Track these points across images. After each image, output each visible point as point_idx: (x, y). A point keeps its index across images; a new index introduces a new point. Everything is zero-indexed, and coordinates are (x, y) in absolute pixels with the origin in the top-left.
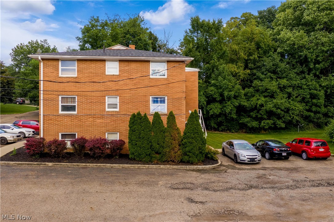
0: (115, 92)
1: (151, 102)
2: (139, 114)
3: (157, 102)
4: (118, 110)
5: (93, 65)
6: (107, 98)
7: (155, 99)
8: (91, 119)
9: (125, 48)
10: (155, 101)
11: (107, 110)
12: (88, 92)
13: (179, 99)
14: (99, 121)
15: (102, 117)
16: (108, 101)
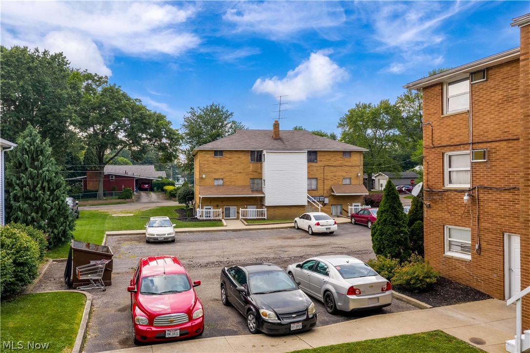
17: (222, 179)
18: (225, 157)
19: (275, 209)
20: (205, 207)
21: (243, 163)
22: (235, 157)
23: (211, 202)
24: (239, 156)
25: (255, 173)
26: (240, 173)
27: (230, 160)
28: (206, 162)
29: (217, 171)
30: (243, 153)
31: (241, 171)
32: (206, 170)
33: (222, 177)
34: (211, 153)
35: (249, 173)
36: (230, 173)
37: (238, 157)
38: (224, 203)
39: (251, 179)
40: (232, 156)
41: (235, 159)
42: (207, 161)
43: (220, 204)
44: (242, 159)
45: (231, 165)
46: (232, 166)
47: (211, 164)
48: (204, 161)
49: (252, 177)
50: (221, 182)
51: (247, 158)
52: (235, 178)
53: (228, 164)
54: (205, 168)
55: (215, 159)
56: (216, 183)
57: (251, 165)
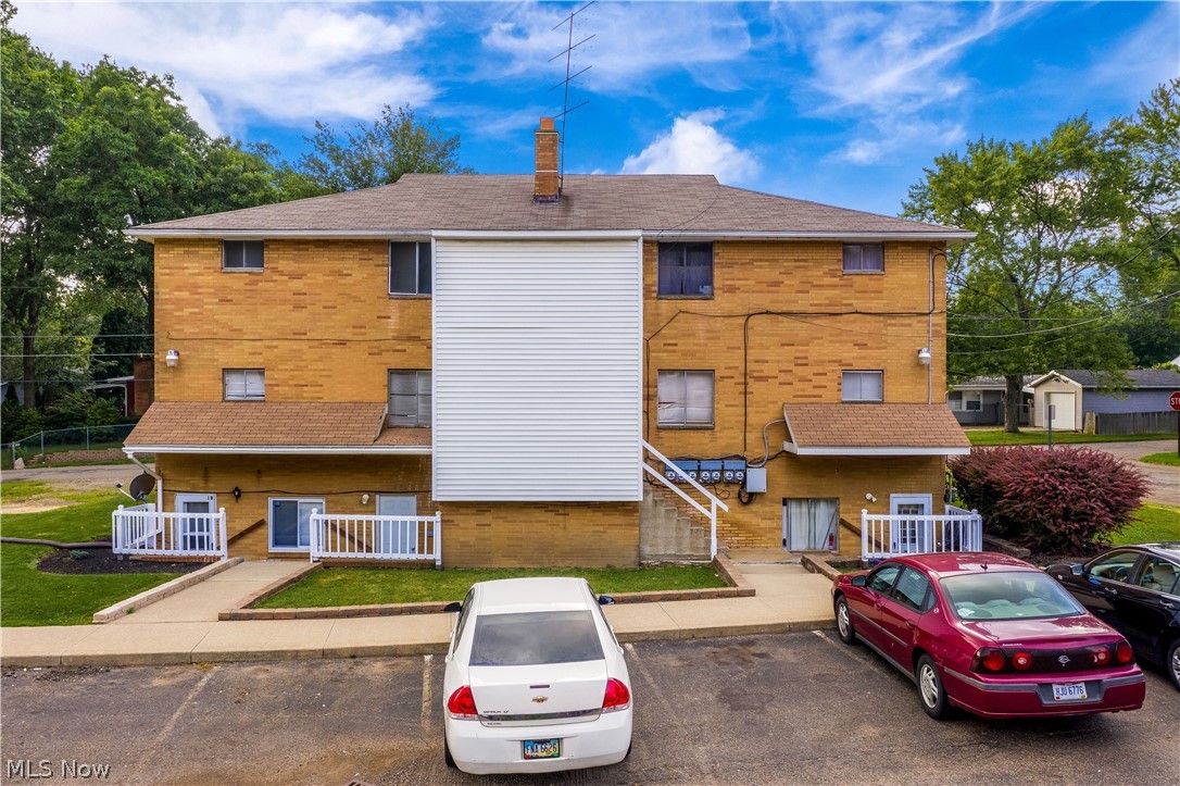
17: (260, 371)
18: (275, 270)
19: (487, 518)
20: (181, 499)
21: (357, 300)
22: (319, 268)
23: (206, 477)
24: (337, 265)
25: (408, 346)
26: (342, 343)
27: (297, 284)
28: (185, 294)
29: (233, 337)
30: (355, 253)
31: (348, 334)
32: (188, 330)
33: (257, 362)
34: (210, 251)
35: (383, 346)
36: (295, 345)
37: (333, 273)
38: (264, 478)
39: (391, 372)
40: (305, 266)
41: (320, 279)
42: (194, 288)
43: (247, 483)
44: (349, 280)
45: (298, 307)
46: (304, 314)
47: (211, 304)
48: (179, 288)
49: (397, 361)
50: (255, 386)
51: (372, 275)
52: (320, 366)
53: (284, 302)
54: (180, 320)
55: (227, 280)
56: (237, 387)
57: (394, 309)
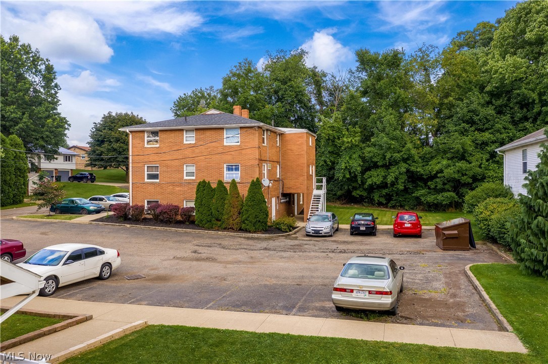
0: (192, 160)
1: (225, 169)
2: (204, 181)
3: (232, 170)
4: (194, 178)
5: (173, 135)
6: (185, 166)
7: (230, 167)
8: (171, 187)
9: (219, 112)
10: (230, 169)
11: (185, 178)
12: (168, 161)
13: (252, 166)
14: (177, 189)
15: (180, 185)
16: (186, 169)
